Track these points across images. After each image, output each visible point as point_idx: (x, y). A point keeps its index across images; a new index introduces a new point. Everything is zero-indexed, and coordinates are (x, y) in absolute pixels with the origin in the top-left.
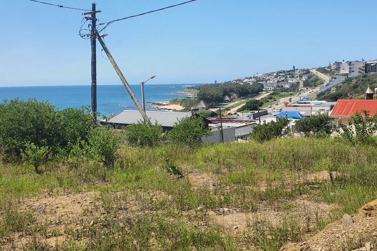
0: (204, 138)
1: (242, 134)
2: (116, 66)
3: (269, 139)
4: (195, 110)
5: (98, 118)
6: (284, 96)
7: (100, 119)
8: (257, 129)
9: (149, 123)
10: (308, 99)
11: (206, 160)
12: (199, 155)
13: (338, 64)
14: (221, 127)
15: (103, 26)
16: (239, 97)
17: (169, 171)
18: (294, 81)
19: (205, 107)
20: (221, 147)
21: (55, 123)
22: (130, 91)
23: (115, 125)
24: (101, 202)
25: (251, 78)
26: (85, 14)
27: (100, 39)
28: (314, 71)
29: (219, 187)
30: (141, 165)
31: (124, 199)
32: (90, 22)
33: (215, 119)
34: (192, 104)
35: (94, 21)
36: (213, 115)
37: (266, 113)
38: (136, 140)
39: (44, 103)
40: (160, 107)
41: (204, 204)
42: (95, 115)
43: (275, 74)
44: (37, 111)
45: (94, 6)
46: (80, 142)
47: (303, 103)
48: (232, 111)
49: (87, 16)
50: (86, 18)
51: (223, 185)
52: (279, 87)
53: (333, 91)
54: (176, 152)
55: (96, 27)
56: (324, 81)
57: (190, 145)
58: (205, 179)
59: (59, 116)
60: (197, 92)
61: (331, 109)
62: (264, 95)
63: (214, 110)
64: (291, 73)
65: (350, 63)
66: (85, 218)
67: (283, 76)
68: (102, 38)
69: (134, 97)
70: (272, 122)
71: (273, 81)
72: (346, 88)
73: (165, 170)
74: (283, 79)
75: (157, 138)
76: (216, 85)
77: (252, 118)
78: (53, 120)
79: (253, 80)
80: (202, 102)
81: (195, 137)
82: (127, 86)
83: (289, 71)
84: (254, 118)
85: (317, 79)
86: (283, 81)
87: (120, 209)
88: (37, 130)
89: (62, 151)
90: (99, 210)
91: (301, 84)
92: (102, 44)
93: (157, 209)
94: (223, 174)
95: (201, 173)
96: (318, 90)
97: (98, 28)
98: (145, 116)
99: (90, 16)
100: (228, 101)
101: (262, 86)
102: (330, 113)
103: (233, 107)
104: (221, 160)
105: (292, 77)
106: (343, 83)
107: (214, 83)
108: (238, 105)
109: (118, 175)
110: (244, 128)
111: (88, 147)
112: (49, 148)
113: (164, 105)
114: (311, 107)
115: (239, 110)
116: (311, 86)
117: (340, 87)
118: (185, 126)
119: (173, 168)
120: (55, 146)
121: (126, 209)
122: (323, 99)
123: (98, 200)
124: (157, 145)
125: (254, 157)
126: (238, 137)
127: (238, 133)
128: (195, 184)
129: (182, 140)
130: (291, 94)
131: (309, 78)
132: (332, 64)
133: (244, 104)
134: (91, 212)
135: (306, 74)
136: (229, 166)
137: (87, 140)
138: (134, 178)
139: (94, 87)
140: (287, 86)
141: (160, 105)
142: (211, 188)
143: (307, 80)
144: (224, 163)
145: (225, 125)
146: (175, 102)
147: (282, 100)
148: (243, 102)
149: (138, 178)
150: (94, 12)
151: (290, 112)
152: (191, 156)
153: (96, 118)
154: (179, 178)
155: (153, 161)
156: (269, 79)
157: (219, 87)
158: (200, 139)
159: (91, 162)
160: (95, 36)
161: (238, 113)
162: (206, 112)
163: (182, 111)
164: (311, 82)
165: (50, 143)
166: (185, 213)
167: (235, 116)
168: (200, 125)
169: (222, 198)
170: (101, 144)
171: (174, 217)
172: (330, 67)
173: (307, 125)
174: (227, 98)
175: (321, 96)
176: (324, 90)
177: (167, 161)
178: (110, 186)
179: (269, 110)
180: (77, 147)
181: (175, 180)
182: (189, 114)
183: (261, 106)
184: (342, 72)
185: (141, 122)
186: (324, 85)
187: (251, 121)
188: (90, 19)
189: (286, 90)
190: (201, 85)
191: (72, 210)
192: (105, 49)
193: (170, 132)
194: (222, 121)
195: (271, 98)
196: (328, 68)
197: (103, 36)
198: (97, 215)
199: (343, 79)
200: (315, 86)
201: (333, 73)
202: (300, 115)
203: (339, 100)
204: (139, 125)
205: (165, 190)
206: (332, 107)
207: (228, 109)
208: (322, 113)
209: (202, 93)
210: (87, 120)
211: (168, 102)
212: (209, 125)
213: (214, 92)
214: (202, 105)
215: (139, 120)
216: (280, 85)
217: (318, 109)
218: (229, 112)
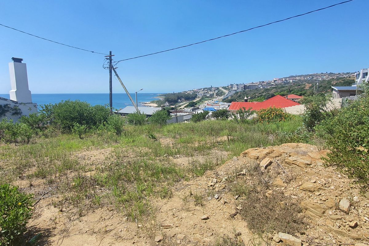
0: (167, 121)
1: (187, 119)
2: (122, 84)
3: (199, 121)
4: (163, 106)
5: (113, 110)
6: (206, 100)
7: (114, 111)
8: (194, 116)
9: (140, 113)
10: (218, 102)
11: (169, 131)
12: (165, 129)
13: (232, 85)
14: (177, 115)
15: (116, 63)
16: (185, 100)
17: (150, 137)
18: (212, 93)
19: (168, 105)
20: (176, 125)
21: (90, 113)
22: (130, 96)
23: (121, 114)
24: (115, 153)
25: (191, 91)
26: (106, 56)
27: (114, 69)
28: (221, 88)
29: (175, 145)
30: (136, 134)
31: (126, 152)
32: (109, 61)
33: (173, 111)
34: (162, 103)
35: (111, 60)
36: (173, 109)
37: (198, 108)
38: (133, 122)
39: (84, 102)
40: (145, 105)
41: (167, 153)
42: (111, 108)
43: (202, 89)
44: (80, 106)
45: (111, 52)
46: (103, 123)
47: (216, 103)
48: (182, 107)
49: (107, 57)
50: (106, 58)
51: (177, 144)
52: (204, 96)
53: (230, 98)
54: (153, 128)
55: (112, 63)
56: (226, 93)
57: (161, 124)
58: (168, 141)
59: (92, 109)
60: (164, 97)
61: (228, 107)
62: (197, 99)
63: (173, 107)
64: (210, 89)
65: (237, 85)
66: (106, 161)
67: (207, 90)
68: (115, 69)
69: (132, 99)
70: (201, 113)
71: (202, 92)
72: (235, 97)
73: (148, 137)
74: (206, 92)
75: (143, 120)
76: (174, 94)
77: (192, 110)
78: (89, 111)
79: (192, 92)
80: (167, 102)
81: (163, 120)
82: (128, 94)
83: (209, 88)
84: (193, 111)
85: (222, 92)
86: (206, 93)
87: (125, 157)
88: (80, 116)
89: (94, 127)
90: (113, 157)
91: (215, 94)
92: (115, 72)
93: (144, 156)
94: (177, 138)
95: (166, 138)
96: (222, 97)
97: (113, 64)
98: (137, 109)
99: (109, 58)
100: (180, 102)
101: (197, 95)
102: (228, 109)
103: (182, 105)
104: (176, 132)
105: (211, 91)
106: (234, 94)
107: (173, 93)
108: (185, 104)
109: (123, 139)
110: (188, 115)
111: (107, 125)
112: (87, 126)
113: (148, 104)
114: (219, 106)
115: (185, 107)
116: (219, 95)
117: (233, 96)
118: (158, 114)
119: (152, 136)
120: (90, 124)
121: (127, 157)
122: (225, 102)
123: (113, 152)
124: (143, 124)
125: (192, 130)
126: (185, 120)
127: (185, 118)
128: (163, 144)
129: (156, 121)
130: (210, 99)
131: (219, 91)
132: (229, 85)
133: (188, 104)
134: (110, 158)
135: (217, 89)
136: (180, 134)
137: (107, 122)
138: (132, 141)
139: (111, 94)
140: (208, 95)
141: (145, 104)
142: (171, 145)
143: (217, 93)
144: (177, 133)
145: (179, 114)
146: (153, 102)
147: (206, 102)
148: (187, 103)
149: (133, 141)
150: (111, 56)
151: (210, 108)
152: (161, 130)
153: (112, 110)
154: (155, 141)
155: (141, 132)
156: (200, 92)
157: (175, 95)
158: (166, 121)
159: (109, 133)
160: (111, 68)
161: (185, 108)
162: (169, 107)
163: (156, 107)
164: (220, 94)
165: (87, 123)
166: (158, 158)
167: (183, 110)
168: (166, 114)
169: (176, 150)
170: (115, 124)
171: (152, 160)
172: (228, 87)
173: (217, 114)
174: (179, 101)
175: (224, 100)
176: (225, 97)
177: (149, 132)
178: (119, 145)
179: (200, 107)
180: (102, 125)
181: (153, 142)
182: (160, 109)
183: (196, 105)
184: (234, 89)
185: (135, 112)
186: (226, 95)
187: (191, 112)
188: (109, 59)
189: (208, 97)
190: (166, 94)
191: (99, 158)
192: (117, 75)
193: (151, 117)
194: (177, 112)
195: (201, 101)
196: (227, 87)
197: (116, 68)
198: (113, 160)
199: (234, 92)
200: (222, 95)
201: (230, 89)
202: (215, 109)
203: (232, 102)
204: (134, 114)
205: (148, 147)
206: (229, 106)
207: (180, 106)
208: (224, 108)
209: (167, 98)
210: (107, 111)
211: (150, 102)
212: (170, 114)
213: (173, 97)
214: (167, 104)
215: (134, 111)
216: (205, 94)
217: (223, 106)
218: (180, 108)
